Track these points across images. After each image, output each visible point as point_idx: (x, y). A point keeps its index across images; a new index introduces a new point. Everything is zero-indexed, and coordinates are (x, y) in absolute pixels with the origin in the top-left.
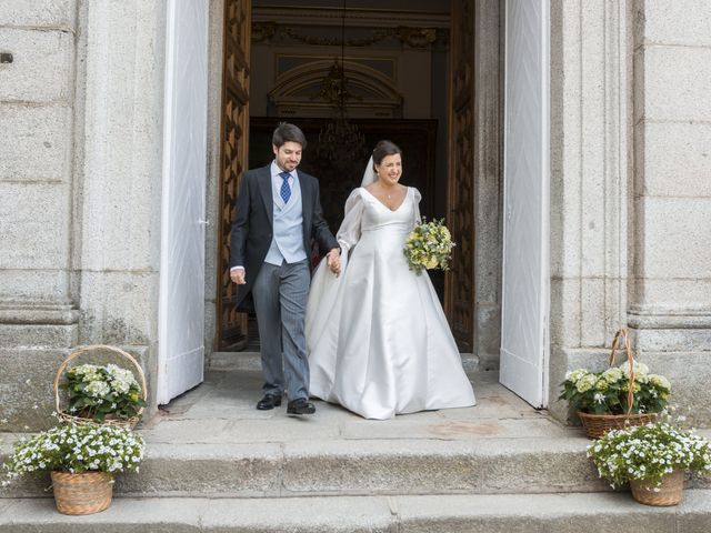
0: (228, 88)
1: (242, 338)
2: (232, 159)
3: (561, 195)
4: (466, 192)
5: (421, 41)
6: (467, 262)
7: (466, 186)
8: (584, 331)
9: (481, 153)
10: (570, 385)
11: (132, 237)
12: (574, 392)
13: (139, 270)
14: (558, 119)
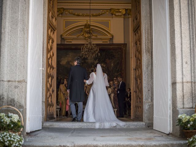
0: (49, 24)
1: (54, 118)
2: (51, 51)
3: (175, 52)
4: (139, 62)
5: (120, 14)
6: (140, 88)
7: (139, 59)
8: (185, 102)
9: (144, 45)
10: (180, 120)
11: (17, 69)
12: (181, 123)
13: (20, 81)
14: (172, 25)
